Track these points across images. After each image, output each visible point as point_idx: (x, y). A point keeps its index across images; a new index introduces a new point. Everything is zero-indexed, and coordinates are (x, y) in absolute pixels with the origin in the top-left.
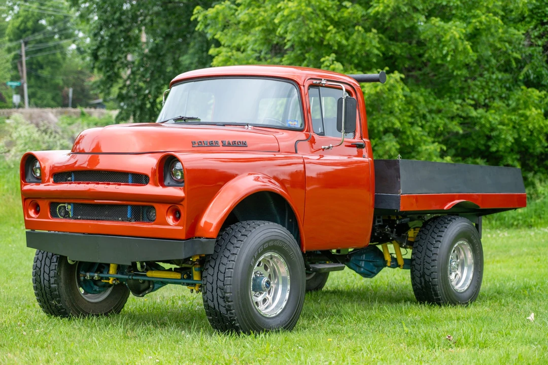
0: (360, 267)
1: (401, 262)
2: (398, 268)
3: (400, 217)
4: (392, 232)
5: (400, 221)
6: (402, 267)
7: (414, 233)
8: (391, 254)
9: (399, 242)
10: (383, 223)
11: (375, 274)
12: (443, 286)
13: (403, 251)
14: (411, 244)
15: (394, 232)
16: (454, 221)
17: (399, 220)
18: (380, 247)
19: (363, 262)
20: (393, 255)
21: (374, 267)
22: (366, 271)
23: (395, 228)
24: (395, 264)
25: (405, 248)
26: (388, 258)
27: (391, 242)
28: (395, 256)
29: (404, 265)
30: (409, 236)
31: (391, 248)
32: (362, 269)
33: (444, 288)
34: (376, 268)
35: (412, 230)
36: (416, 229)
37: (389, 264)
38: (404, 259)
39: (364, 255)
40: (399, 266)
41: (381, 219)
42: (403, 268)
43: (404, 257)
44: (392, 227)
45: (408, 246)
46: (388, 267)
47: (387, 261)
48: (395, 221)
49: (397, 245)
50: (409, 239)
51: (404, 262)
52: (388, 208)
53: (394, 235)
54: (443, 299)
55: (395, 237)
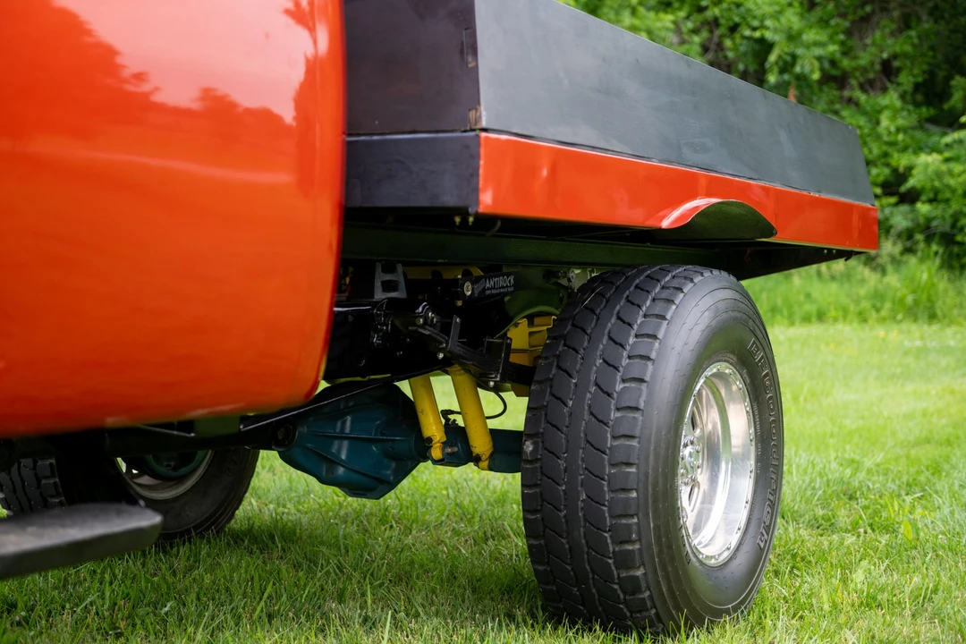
0: (333, 462)
1: (481, 444)
2: (471, 465)
3: (477, 272)
4: (445, 329)
5: (479, 288)
6: (485, 464)
7: (531, 334)
8: (446, 413)
9: (473, 369)
10: (408, 292)
11: (392, 485)
12: (664, 568)
13: (489, 400)
14: (520, 378)
15: (454, 332)
16: (688, 287)
17: (475, 281)
18: (405, 386)
19: (346, 443)
20: (452, 417)
21: (386, 461)
22: (355, 476)
23: (459, 312)
24: (459, 449)
25: (497, 390)
26: (433, 429)
27: (443, 367)
28: (460, 422)
29: (492, 455)
30: (513, 346)
31: (444, 391)
32: (341, 470)
33: (667, 578)
34: (394, 465)
35: (524, 322)
36: (537, 321)
37: (436, 453)
38: (495, 434)
39: (349, 418)
40: (477, 460)
41: (398, 276)
42: (490, 469)
43: (492, 424)
44: (444, 307)
45: (509, 385)
46: (436, 462)
47: (430, 440)
48: (455, 283)
49: (465, 379)
50: (514, 358)
51: (494, 446)
52: (421, 200)
53: (453, 343)
54: (658, 604)
55: (458, 350)
